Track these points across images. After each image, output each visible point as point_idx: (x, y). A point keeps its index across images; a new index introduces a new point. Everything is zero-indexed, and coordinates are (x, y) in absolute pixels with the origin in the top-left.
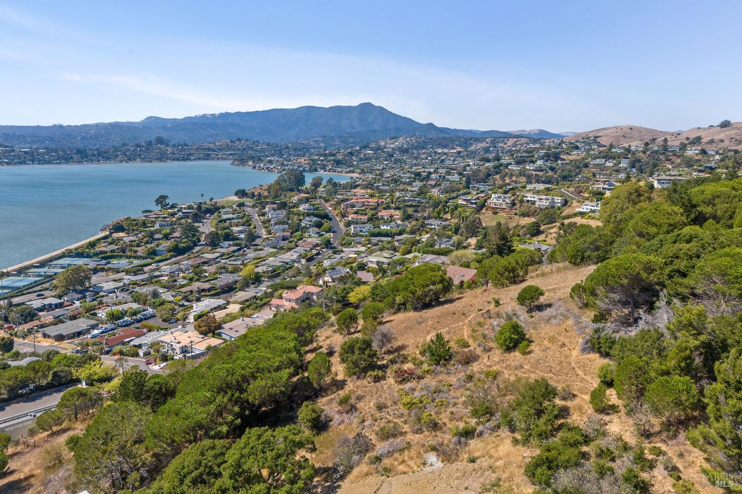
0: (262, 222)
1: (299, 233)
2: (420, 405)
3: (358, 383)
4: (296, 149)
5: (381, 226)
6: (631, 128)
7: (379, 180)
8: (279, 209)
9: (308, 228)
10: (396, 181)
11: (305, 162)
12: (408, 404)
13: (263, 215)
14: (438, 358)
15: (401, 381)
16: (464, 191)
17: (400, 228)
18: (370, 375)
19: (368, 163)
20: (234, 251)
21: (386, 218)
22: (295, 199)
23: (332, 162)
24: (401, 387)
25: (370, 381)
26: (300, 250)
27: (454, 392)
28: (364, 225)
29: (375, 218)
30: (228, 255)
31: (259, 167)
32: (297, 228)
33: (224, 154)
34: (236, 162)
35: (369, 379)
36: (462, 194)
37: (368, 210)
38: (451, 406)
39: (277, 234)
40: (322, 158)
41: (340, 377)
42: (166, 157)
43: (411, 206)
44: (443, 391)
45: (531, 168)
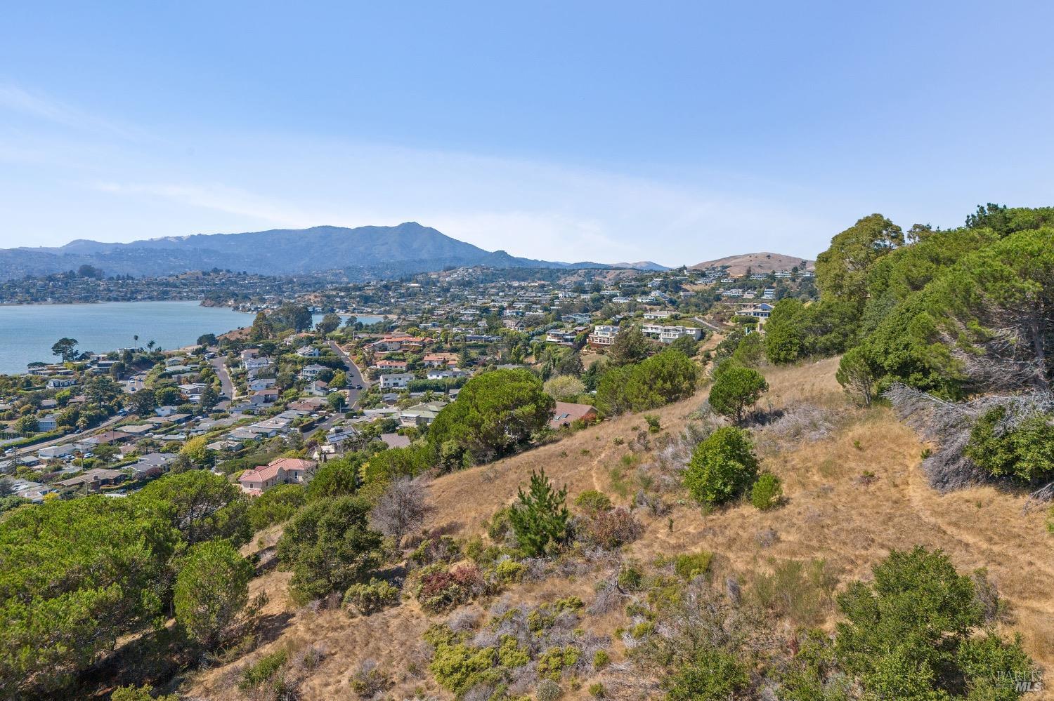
0: (233, 376)
1: (294, 390)
2: (493, 673)
3: (320, 621)
4: (304, 284)
5: (428, 376)
6: (769, 256)
7: (427, 319)
8: (263, 355)
9: (308, 383)
10: (453, 320)
11: (316, 300)
12: (455, 670)
13: (236, 365)
14: (538, 538)
15: (439, 603)
16: (555, 323)
17: (458, 377)
18: (353, 594)
19: (413, 300)
20: (179, 421)
21: (436, 364)
22: (290, 340)
23: (358, 299)
24: (438, 620)
25: (355, 611)
26: (292, 414)
27: (593, 623)
28: (400, 376)
29: (419, 365)
30: (167, 426)
31: (243, 307)
32: (292, 382)
33: (192, 291)
34: (209, 302)
35: (352, 606)
36: (552, 328)
37: (409, 353)
38: (591, 667)
39: (256, 394)
40: (343, 294)
41: (275, 608)
42: (97, 296)
43: (475, 346)
44: (560, 622)
45: (644, 301)
